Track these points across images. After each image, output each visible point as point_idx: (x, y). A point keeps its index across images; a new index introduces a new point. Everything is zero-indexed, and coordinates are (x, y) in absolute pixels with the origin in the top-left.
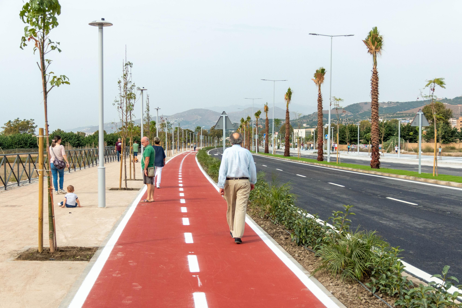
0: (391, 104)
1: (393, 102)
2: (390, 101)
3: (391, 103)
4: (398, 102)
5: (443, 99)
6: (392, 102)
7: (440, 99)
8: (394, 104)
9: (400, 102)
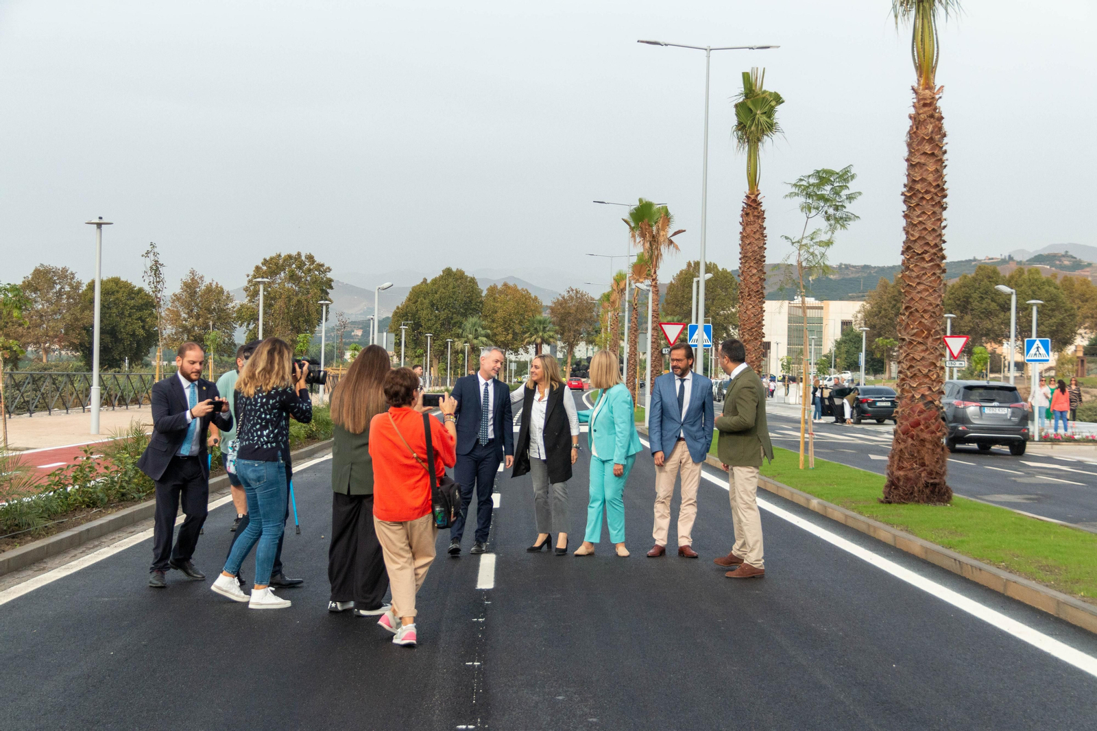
0: (846, 272)
1: (854, 267)
2: (843, 263)
3: (847, 267)
4: (866, 267)
5: (1002, 259)
6: (850, 265)
7: (992, 259)
8: (858, 272)
9: (873, 265)
